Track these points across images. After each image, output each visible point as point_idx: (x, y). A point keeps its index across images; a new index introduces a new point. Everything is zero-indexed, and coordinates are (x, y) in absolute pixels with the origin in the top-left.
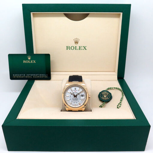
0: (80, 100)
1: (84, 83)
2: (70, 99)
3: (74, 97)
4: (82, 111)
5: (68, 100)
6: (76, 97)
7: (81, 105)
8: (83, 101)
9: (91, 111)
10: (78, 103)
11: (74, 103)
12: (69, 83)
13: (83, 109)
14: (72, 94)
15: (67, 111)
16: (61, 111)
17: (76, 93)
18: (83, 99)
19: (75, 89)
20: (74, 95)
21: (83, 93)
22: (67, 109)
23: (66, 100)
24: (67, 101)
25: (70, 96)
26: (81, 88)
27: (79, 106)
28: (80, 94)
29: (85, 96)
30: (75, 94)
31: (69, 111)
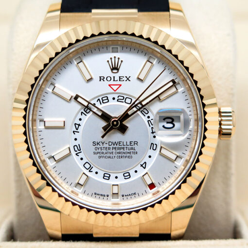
0: (155, 154)
1: (183, 23)
2: (78, 149)
3: (107, 130)
4: (166, 237)
5: (59, 153)
6: (123, 129)
7: (163, 189)
8: (180, 163)
9: (236, 234)
10: (134, 177)
11: (107, 177)
12: (61, 23)
13: (181, 222)
14: (87, 109)
15: (54, 238)
16: (12, 236)
17: (122, 99)
18: (174, 147)
19: (115, 68)
20: (105, 117)
21: (177, 102)
22: (52, 223)
23: (42, 155)
24: (51, 164)
25: (70, 127)
26: (162, 60)
27: (149, 197)
28: (155, 109)
29: (192, 126)
30: (116, 110)
31: (66, 238)
